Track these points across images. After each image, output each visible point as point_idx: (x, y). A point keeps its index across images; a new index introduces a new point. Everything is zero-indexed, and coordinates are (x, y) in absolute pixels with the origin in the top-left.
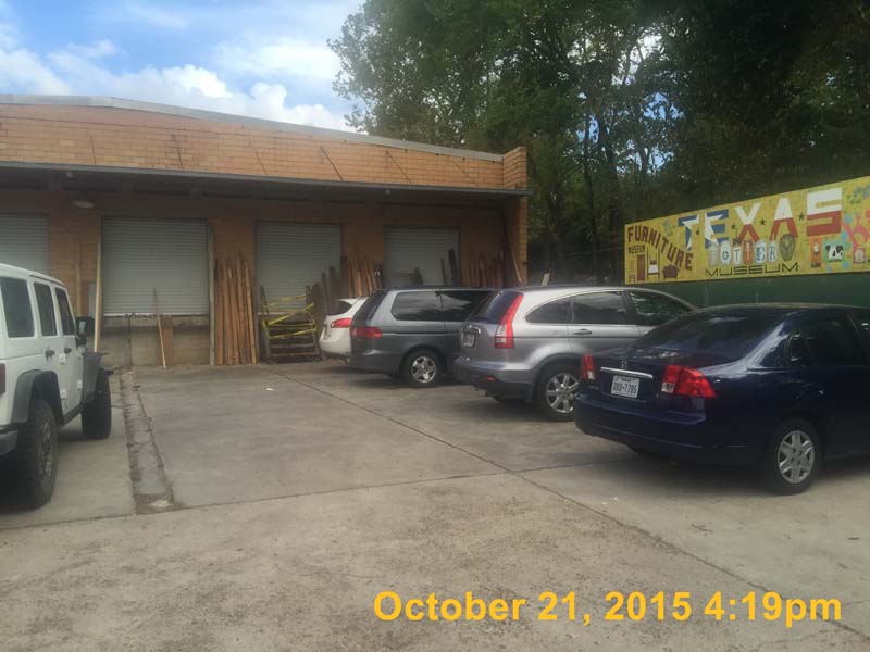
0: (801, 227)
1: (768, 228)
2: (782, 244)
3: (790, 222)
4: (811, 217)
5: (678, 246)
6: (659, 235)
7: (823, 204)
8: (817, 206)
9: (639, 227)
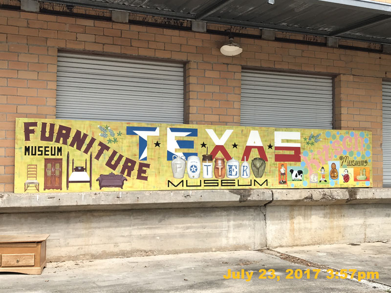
0: (270, 154)
1: (241, 151)
2: (253, 165)
3: (261, 149)
4: (277, 148)
5: (126, 155)
6: (93, 140)
7: (288, 141)
8: (283, 141)
9: (52, 126)
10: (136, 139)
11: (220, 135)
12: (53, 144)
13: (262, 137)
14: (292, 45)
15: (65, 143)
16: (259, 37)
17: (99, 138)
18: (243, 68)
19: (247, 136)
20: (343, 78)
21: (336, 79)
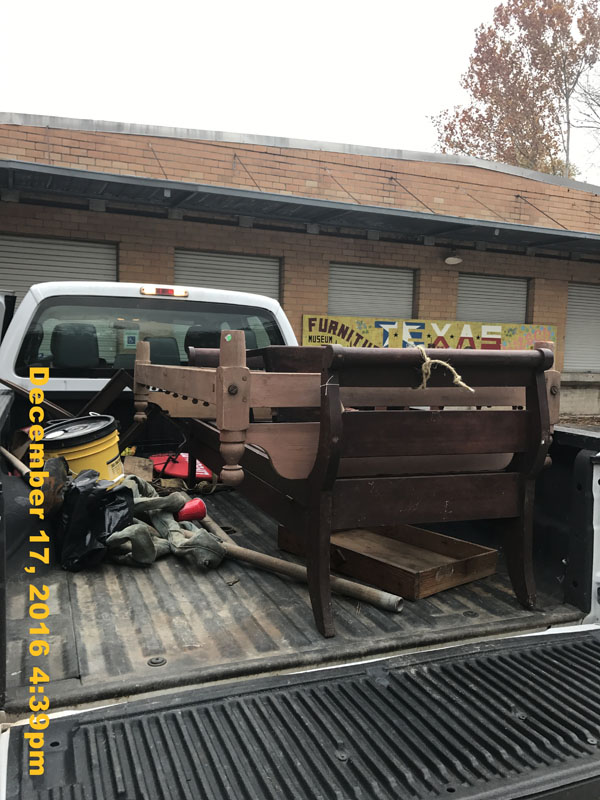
0: (478, 343)
1: (456, 341)
3: (471, 339)
4: (483, 339)
5: (375, 343)
6: (352, 331)
7: (492, 333)
8: (488, 333)
9: (326, 320)
10: (381, 331)
11: (441, 328)
12: (326, 334)
13: (473, 330)
14: (499, 255)
15: (334, 333)
16: (474, 248)
17: (357, 330)
18: (460, 273)
19: (461, 329)
20: (537, 281)
21: (531, 282)
